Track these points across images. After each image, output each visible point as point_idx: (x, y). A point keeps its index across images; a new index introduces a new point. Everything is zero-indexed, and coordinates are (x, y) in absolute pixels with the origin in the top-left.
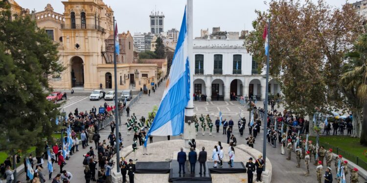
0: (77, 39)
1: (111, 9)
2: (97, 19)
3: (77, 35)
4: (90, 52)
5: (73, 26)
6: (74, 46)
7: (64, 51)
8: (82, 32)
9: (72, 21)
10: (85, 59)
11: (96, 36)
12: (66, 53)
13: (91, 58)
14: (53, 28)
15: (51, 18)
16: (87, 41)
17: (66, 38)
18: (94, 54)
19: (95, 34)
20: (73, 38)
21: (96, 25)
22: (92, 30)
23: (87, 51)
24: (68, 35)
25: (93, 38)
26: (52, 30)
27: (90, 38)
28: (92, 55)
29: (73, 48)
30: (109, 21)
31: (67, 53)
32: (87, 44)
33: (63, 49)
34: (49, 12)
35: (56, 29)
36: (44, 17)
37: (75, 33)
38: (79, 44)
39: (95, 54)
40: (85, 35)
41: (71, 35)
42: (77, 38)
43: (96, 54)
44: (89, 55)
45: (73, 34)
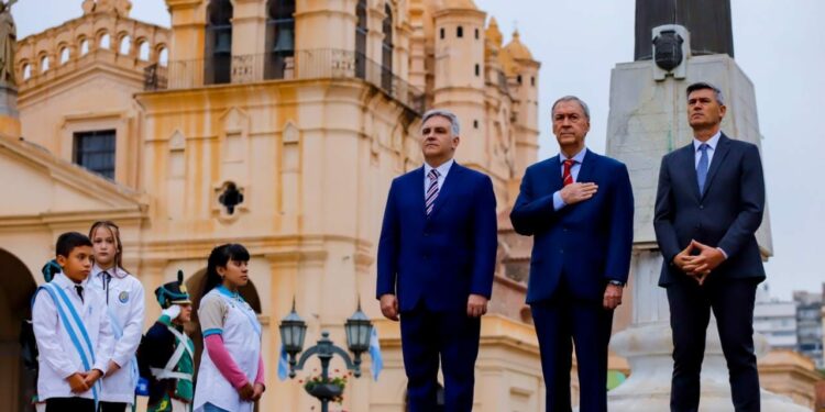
0: (234, 149)
1: (522, 49)
2: (374, 25)
3: (232, 124)
4: (307, 231)
5: (219, 66)
6: (210, 201)
7: (149, 236)
8: (268, 100)
9: (217, 42)
10: (275, 282)
11: (354, 125)
12: (156, 245)
13: (311, 274)
14: (116, 116)
15: (110, 59)
16: (291, 157)
17: (165, 149)
18: (332, 247)
19: (347, 113)
20: (207, 146)
21: (360, 58)
22: (332, 85)
23: (288, 229)
24: (181, 127)
25: (332, 138)
26: (112, 133)
27: (311, 143)
28: (322, 256)
29: (205, 214)
30: (501, 118)
31: (166, 245)
32: (289, 180)
33: (144, 223)
34: (102, 23)
35: (130, 121)
36: (75, 58)
37: (221, 113)
38: (239, 184)
39: (337, 251)
40: (282, 120)
41: (200, 127)
42: (234, 143)
43: (350, 250)
44: (301, 258)
45: (208, 117)
